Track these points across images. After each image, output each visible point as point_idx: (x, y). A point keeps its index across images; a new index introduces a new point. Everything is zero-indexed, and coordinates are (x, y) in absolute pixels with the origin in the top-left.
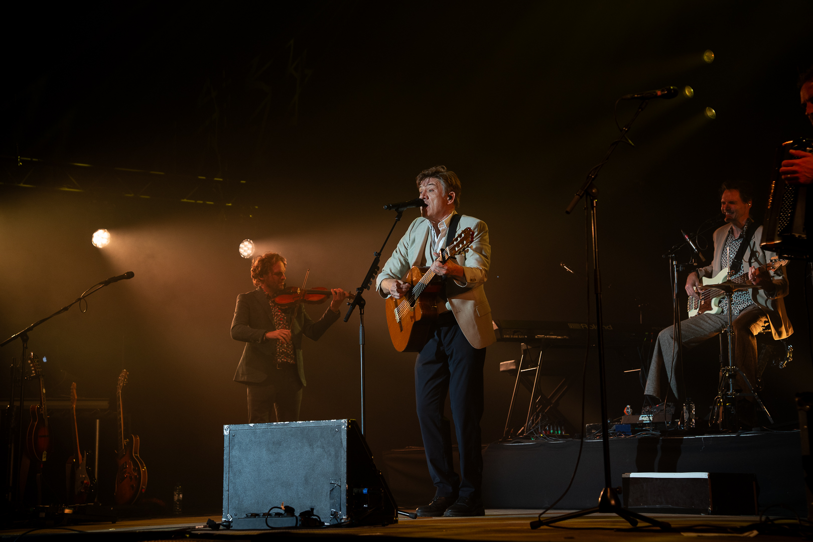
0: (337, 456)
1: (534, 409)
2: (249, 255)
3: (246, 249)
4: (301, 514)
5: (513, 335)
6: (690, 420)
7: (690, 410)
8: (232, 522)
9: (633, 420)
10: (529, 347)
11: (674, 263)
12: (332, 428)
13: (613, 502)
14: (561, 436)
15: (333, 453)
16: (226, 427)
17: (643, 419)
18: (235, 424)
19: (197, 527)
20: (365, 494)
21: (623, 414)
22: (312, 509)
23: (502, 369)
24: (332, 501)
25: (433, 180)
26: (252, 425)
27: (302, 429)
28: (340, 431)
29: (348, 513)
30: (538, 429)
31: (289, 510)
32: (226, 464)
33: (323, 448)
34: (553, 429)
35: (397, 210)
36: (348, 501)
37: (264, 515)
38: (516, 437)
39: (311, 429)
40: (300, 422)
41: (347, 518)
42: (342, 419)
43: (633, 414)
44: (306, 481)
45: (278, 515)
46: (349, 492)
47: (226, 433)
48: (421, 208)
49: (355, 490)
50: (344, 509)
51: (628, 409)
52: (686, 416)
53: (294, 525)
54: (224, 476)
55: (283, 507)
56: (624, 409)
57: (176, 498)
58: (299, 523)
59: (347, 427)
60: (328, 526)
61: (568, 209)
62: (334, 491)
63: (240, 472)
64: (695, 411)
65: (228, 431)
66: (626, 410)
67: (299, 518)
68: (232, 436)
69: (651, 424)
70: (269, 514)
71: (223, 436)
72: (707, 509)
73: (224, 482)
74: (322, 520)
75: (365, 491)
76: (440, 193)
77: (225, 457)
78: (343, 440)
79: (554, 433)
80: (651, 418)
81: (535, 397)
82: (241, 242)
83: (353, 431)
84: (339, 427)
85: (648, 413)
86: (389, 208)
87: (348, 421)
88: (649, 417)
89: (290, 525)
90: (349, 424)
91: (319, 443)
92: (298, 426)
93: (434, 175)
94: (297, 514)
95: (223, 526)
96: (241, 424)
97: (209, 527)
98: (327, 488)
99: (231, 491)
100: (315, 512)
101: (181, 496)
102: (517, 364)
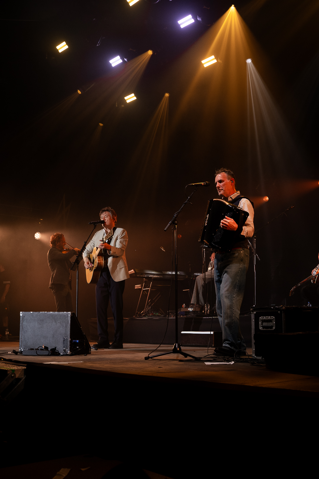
0: (66, 327)
1: (148, 304)
2: (38, 238)
3: (37, 236)
4: (51, 350)
5: (141, 275)
6: (207, 310)
7: (207, 307)
8: (23, 351)
9: (185, 310)
10: (147, 280)
11: (204, 250)
12: (64, 316)
13: (178, 349)
14: (158, 316)
15: (65, 326)
16: (21, 312)
17: (190, 309)
18: (25, 311)
19: (9, 353)
20: (77, 343)
21: (182, 307)
22: (56, 348)
23: (135, 288)
24: (64, 345)
25: (107, 213)
26: (32, 312)
27: (52, 315)
28: (68, 317)
29: (70, 350)
30: (149, 312)
31: (46, 348)
32: (21, 328)
33: (61, 323)
34: (155, 313)
35: (94, 225)
36: (70, 345)
37: (36, 349)
38: (140, 315)
39: (56, 315)
40: (51, 312)
41: (70, 352)
42: (69, 312)
43: (186, 307)
44: (53, 336)
45: (42, 349)
46: (71, 342)
47: (21, 315)
48: (103, 225)
49: (74, 341)
50: (69, 348)
51: (184, 305)
52: (206, 309)
53: (48, 354)
54: (20, 332)
55: (43, 347)
56: (182, 305)
57: (6, 333)
58: (50, 353)
59: (71, 315)
60: (62, 355)
61: (165, 229)
62: (65, 341)
63: (26, 331)
64: (209, 307)
65: (22, 314)
66: (183, 306)
67: (50, 351)
68: (23, 316)
69: (193, 311)
70: (38, 349)
71: (20, 316)
72: (212, 345)
73: (20, 335)
74: (60, 352)
75: (78, 341)
76: (110, 218)
77: (20, 325)
78: (69, 320)
79: (155, 314)
80: (193, 309)
81: (148, 300)
82: (36, 233)
83: (73, 317)
84: (67, 315)
85: (192, 307)
86: (91, 224)
87: (71, 313)
88: (192, 309)
89: (46, 354)
90: (71, 314)
91: (59, 321)
92: (51, 314)
93: (107, 210)
94: (49, 349)
95: (19, 353)
96: (27, 312)
97: (14, 353)
98: (62, 340)
99: (23, 338)
100: (57, 349)
101: (8, 333)
102: (142, 286)
